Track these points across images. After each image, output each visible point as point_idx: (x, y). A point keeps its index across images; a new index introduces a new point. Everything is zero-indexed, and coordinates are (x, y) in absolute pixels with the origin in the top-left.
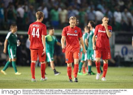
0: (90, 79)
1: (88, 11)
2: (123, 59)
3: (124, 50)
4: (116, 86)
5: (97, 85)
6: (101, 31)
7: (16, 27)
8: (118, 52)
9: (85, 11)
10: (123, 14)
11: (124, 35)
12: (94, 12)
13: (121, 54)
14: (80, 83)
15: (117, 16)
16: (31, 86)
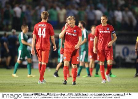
0: (89, 81)
1: (88, 10)
2: (124, 60)
3: (125, 50)
4: (116, 88)
5: (97, 88)
6: (103, 32)
7: (28, 27)
8: (119, 53)
9: (85, 10)
10: (124, 13)
11: (125, 35)
12: (94, 11)
13: (121, 55)
14: (80, 86)
15: (118, 15)
16: (28, 88)
